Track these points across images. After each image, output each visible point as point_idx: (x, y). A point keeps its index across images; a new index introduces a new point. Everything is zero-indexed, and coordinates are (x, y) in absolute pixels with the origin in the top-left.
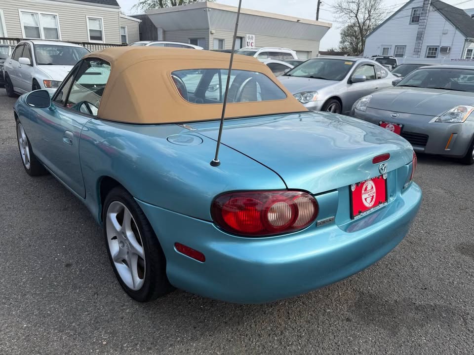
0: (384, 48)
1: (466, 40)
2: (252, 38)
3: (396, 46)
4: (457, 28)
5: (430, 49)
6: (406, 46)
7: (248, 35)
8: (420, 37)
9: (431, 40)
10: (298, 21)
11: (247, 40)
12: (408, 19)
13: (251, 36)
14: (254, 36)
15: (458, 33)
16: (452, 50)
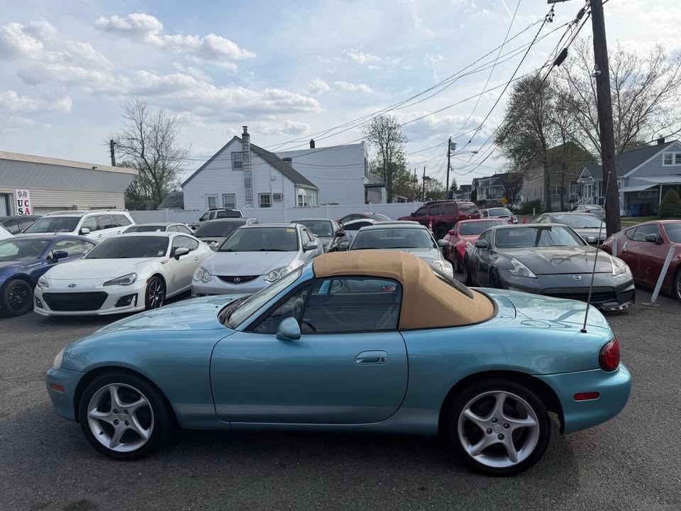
0: (209, 198)
1: (295, 186)
2: (25, 194)
3: (223, 195)
4: (284, 174)
5: (262, 197)
6: (234, 194)
7: (17, 191)
8: (248, 184)
9: (261, 186)
10: (94, 168)
11: (18, 198)
12: (229, 163)
13: (22, 191)
14: (27, 191)
15: (286, 179)
16: (285, 198)
